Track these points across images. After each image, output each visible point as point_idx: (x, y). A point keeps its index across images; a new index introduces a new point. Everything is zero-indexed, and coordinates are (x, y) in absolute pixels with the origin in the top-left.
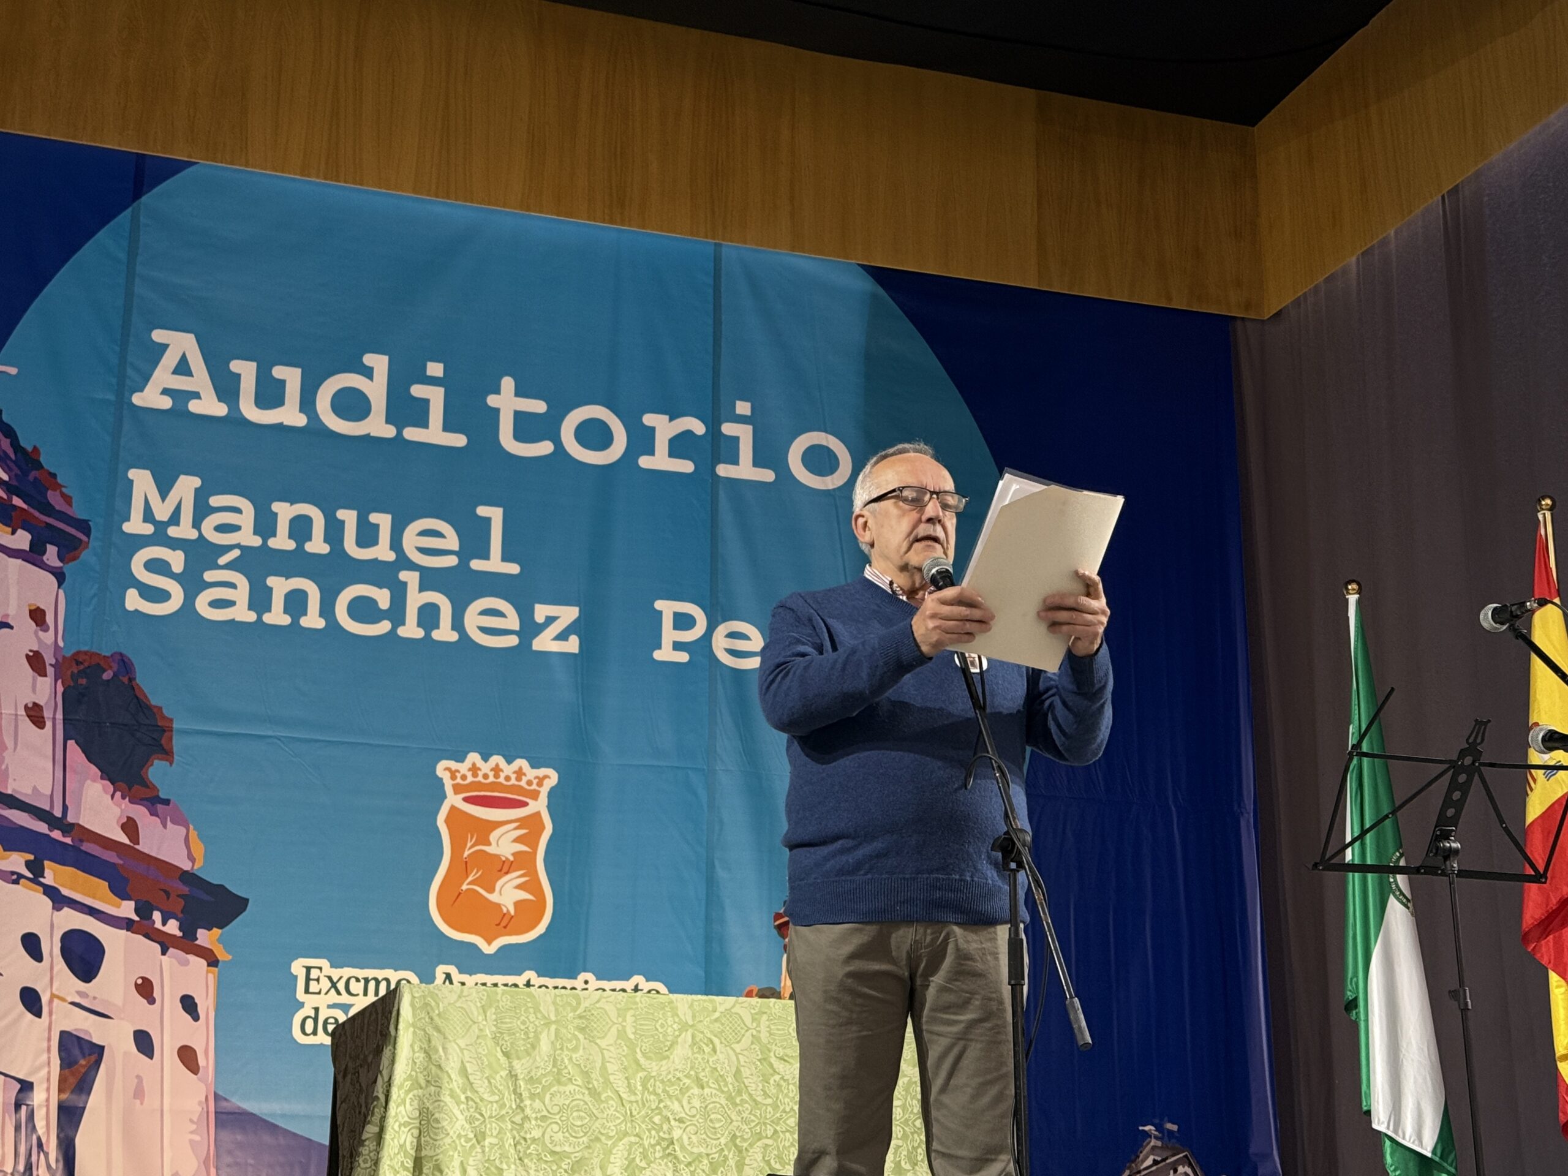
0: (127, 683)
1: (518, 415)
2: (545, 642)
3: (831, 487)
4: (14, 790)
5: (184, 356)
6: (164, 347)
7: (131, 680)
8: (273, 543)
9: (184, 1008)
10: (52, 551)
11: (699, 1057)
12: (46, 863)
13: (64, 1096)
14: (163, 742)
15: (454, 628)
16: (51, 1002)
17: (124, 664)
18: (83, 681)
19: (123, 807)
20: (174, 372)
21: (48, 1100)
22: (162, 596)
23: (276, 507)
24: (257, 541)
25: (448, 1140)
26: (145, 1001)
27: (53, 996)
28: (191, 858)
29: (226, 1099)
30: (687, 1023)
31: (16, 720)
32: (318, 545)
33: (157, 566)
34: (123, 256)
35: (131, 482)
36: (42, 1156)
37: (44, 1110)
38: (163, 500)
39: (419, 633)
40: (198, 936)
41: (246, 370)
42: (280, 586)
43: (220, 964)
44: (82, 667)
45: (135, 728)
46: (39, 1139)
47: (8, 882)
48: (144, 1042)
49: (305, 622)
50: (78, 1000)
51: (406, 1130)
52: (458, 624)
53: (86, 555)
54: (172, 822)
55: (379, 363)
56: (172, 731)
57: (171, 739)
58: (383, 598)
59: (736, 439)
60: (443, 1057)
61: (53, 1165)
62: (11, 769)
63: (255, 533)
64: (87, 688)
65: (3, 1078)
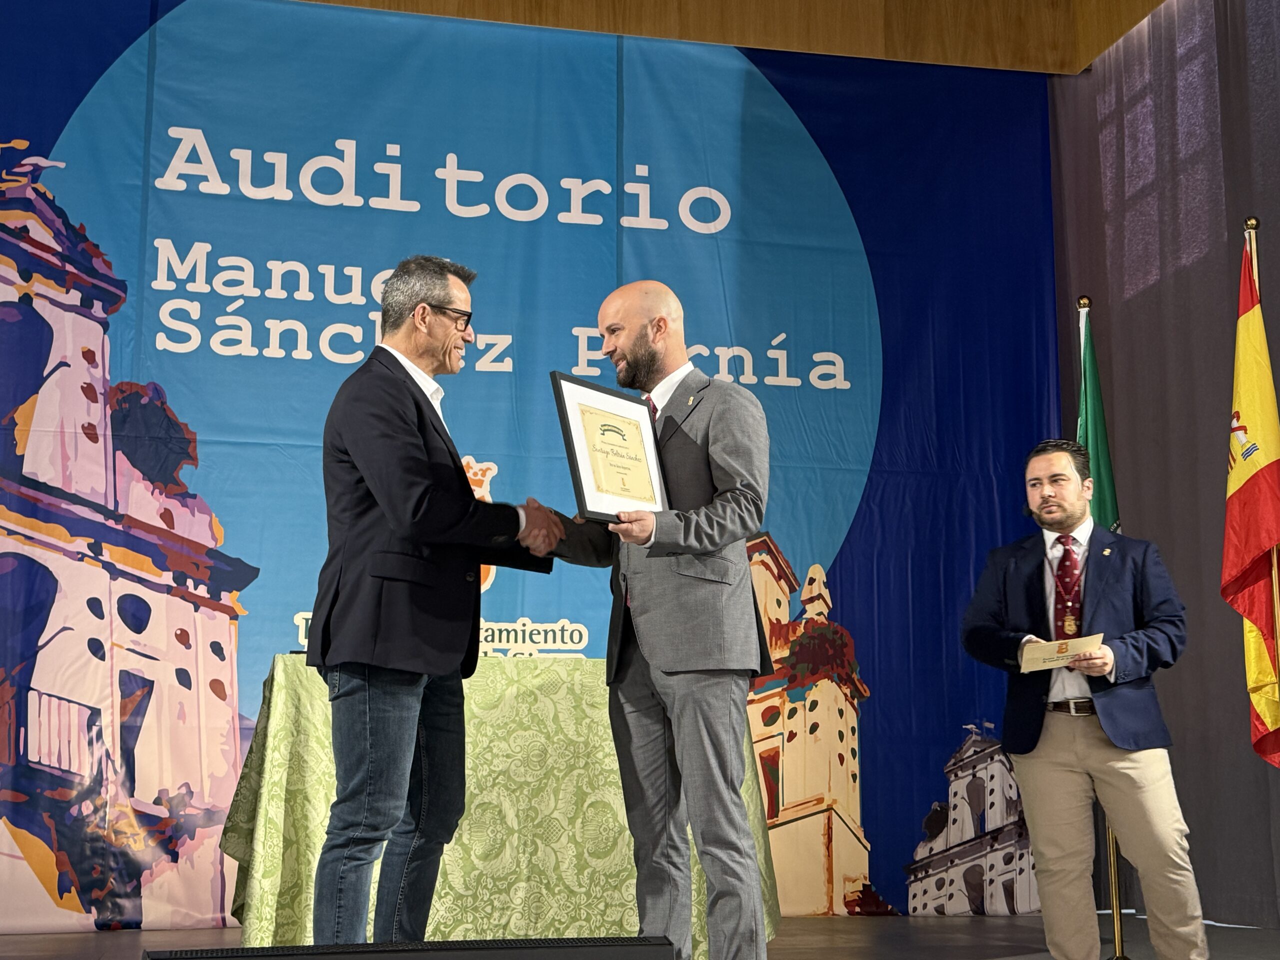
0: (160, 405)
1: (460, 183)
2: (484, 365)
3: (714, 232)
4: (77, 490)
5: (194, 147)
6: (180, 140)
7: (164, 403)
8: (269, 293)
9: (213, 651)
10: (98, 306)
11: (524, 706)
12: (104, 545)
13: (126, 718)
14: (190, 450)
16: (112, 649)
17: (158, 391)
18: (126, 406)
19: (161, 501)
20: (189, 160)
21: (112, 721)
22: (184, 338)
23: (271, 265)
24: (256, 293)
25: (315, 777)
26: (183, 647)
27: (113, 644)
28: (214, 538)
29: (248, 719)
30: (513, 679)
31: (76, 437)
32: (304, 294)
33: (178, 314)
34: (144, 70)
35: (157, 249)
36: (110, 762)
37: (110, 729)
38: (182, 263)
40: (222, 597)
41: (243, 157)
42: (276, 327)
43: (239, 619)
44: (125, 394)
45: (168, 440)
46: (107, 752)
47: (75, 560)
48: (183, 677)
49: (296, 355)
50: (132, 647)
51: (280, 769)
53: (123, 308)
54: (198, 511)
55: (348, 146)
56: (195, 442)
57: (195, 448)
58: (357, 333)
59: (636, 196)
60: (311, 712)
61: (118, 769)
62: (73, 474)
63: (255, 286)
64: (129, 411)
65: (77, 706)
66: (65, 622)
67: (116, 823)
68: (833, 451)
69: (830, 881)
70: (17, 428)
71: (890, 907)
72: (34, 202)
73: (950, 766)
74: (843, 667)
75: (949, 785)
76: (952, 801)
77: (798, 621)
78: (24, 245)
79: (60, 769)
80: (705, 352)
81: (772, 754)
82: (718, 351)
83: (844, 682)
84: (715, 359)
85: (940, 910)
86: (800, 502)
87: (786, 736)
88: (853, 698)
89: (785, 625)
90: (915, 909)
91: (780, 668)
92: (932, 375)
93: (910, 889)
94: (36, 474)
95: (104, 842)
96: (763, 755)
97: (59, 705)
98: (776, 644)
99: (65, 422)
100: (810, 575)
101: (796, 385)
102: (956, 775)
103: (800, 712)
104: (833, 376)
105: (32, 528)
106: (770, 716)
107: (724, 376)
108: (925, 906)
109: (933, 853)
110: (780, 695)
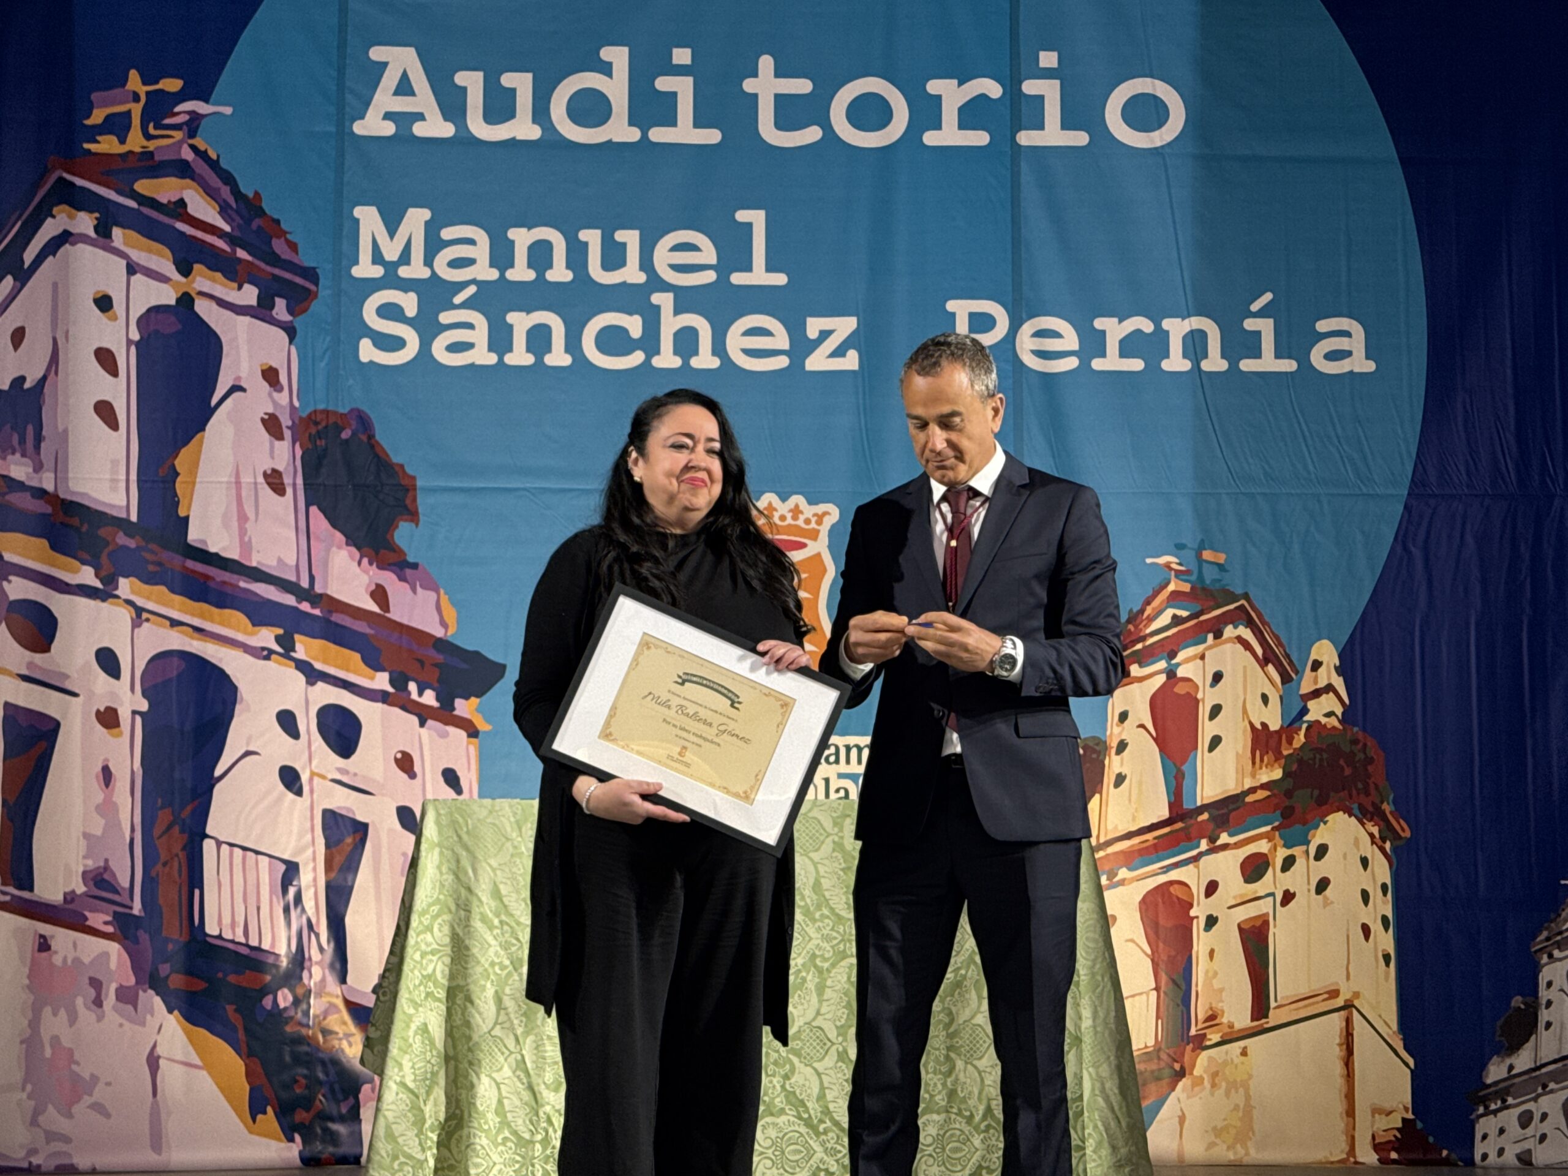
0: (366, 441)
1: (778, 97)
2: (818, 362)
3: (1158, 144)
4: (258, 563)
5: (405, 76)
6: (385, 64)
7: (371, 437)
9: (446, 782)
10: (280, 304)
12: (297, 637)
13: (333, 876)
14: (408, 502)
15: (715, 353)
16: (311, 780)
17: (363, 421)
18: (321, 443)
19: (371, 574)
20: (396, 93)
21: (315, 880)
22: (396, 344)
23: (514, 234)
24: (493, 275)
26: (405, 776)
27: (313, 774)
28: (444, 624)
31: (256, 489)
32: (559, 273)
33: (390, 312)
35: (357, 221)
36: (313, 937)
37: (312, 890)
38: (392, 239)
39: (676, 362)
40: (456, 705)
43: (480, 735)
44: (320, 427)
45: (379, 488)
46: (309, 922)
47: (259, 658)
49: (550, 360)
50: (338, 777)
51: (435, 958)
52: (719, 348)
53: (315, 306)
54: (421, 586)
55: (618, 56)
56: (415, 489)
57: (414, 499)
58: (634, 325)
59: (1040, 99)
60: (474, 880)
61: (325, 946)
62: (253, 541)
63: (492, 265)
64: (325, 450)
65: (266, 859)
66: (248, 744)
67: (325, 1019)
68: (1349, 468)
69: (1350, 1112)
70: (179, 479)
71: (1445, 1153)
72: (192, 165)
73: (1541, 942)
74: (1368, 794)
75: (1540, 971)
76: (1544, 994)
77: (1296, 725)
78: (181, 226)
79: (247, 945)
80: (1147, 326)
81: (1258, 923)
82: (1167, 324)
83: (1369, 816)
84: (1161, 338)
85: (1525, 1159)
86: (1296, 547)
87: (1279, 897)
88: (1383, 839)
89: (1278, 733)
90: (1485, 1157)
91: (1268, 797)
92: (1509, 343)
93: (1477, 1126)
94: (204, 542)
95: (309, 1045)
96: (1243, 926)
97: (244, 859)
98: (1262, 760)
99: (241, 468)
100: (1314, 656)
101: (1289, 370)
102: (1550, 956)
103: (1300, 863)
104: (1349, 354)
105: (202, 616)
106: (1254, 869)
107: (1176, 362)
108: (1501, 1152)
109: (1514, 1072)
110: (1268, 836)
